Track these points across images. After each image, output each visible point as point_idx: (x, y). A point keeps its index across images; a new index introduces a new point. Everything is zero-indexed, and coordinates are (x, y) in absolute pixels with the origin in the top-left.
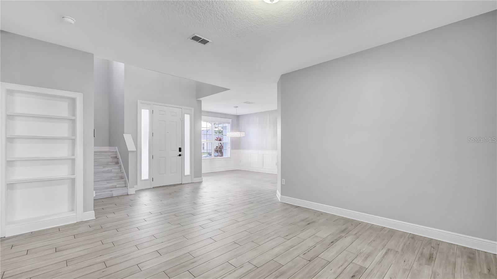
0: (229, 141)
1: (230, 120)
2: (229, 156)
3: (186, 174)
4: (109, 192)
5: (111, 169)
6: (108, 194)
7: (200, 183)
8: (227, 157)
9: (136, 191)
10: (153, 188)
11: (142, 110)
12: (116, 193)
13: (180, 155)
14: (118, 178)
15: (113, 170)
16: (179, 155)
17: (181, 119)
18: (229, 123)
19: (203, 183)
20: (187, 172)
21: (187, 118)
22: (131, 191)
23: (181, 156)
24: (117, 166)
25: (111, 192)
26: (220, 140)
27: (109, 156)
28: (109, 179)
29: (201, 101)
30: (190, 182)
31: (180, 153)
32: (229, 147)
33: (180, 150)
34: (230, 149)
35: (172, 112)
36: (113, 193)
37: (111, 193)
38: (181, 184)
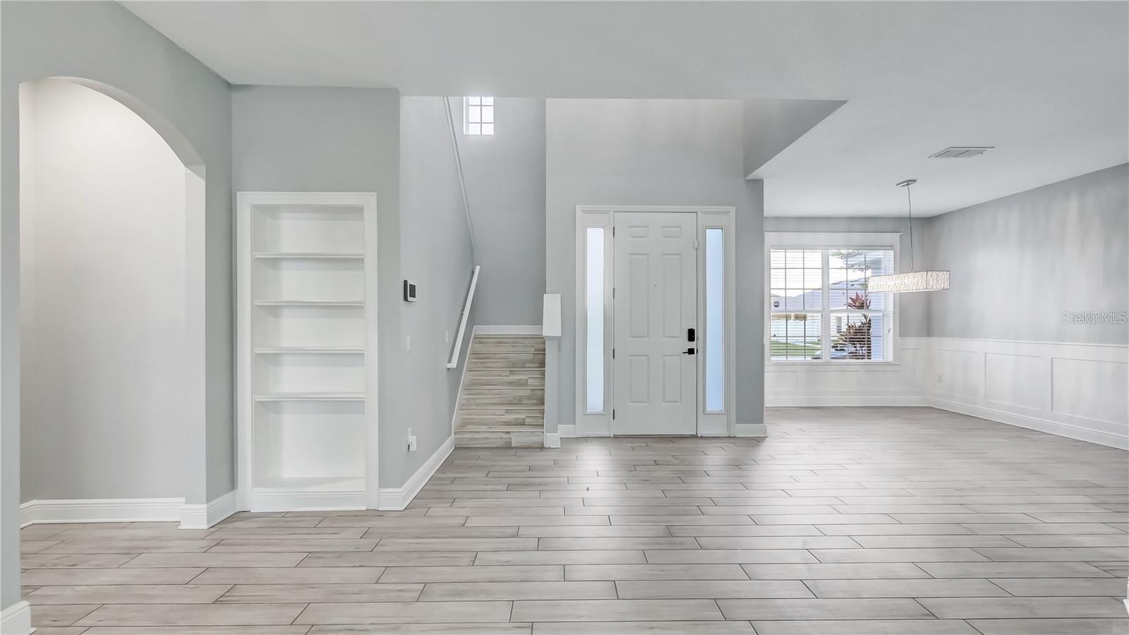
0: (891, 308)
1: (894, 238)
2: (890, 359)
3: (709, 408)
4: (504, 436)
5: (525, 377)
6: (502, 438)
7: (757, 441)
8: (881, 360)
9: (564, 440)
10: (616, 437)
11: (588, 229)
12: (519, 437)
13: (691, 351)
14: (535, 402)
15: (529, 380)
16: (689, 349)
17: (694, 243)
18: (891, 247)
19: (767, 443)
20: (715, 400)
21: (714, 238)
22: (552, 439)
23: (693, 353)
24: (538, 372)
25: (508, 436)
26: (861, 307)
27: (533, 347)
28: (514, 402)
29: (762, 180)
30: (724, 433)
31: (692, 345)
32: (892, 327)
33: (691, 335)
34: (891, 332)
35: (666, 227)
36: (511, 439)
37: (508, 438)
38: (695, 437)
